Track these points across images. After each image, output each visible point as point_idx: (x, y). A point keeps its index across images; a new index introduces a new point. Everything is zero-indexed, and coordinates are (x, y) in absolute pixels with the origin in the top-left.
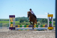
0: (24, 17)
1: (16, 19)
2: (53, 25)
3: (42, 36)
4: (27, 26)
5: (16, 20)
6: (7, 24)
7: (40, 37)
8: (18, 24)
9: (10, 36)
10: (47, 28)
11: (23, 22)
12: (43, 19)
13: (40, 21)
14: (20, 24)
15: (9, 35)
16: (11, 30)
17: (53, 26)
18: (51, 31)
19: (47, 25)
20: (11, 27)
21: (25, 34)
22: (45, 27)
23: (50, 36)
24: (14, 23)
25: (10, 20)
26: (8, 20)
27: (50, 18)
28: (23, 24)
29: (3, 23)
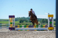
0: (24, 18)
1: (15, 19)
2: (53, 25)
3: (43, 36)
4: (27, 26)
5: (16, 21)
6: (6, 24)
7: (41, 37)
8: (18, 24)
9: (10, 36)
10: (47, 28)
11: (23, 22)
12: (43, 19)
13: (40, 22)
14: (20, 25)
15: (8, 35)
16: (11, 30)
17: (53, 27)
18: (51, 31)
19: (47, 25)
20: (11, 27)
21: (25, 34)
22: (46, 27)
23: (50, 37)
24: (14, 24)
25: (10, 21)
26: (8, 21)
27: (51, 19)
28: (23, 24)
29: (2, 23)
